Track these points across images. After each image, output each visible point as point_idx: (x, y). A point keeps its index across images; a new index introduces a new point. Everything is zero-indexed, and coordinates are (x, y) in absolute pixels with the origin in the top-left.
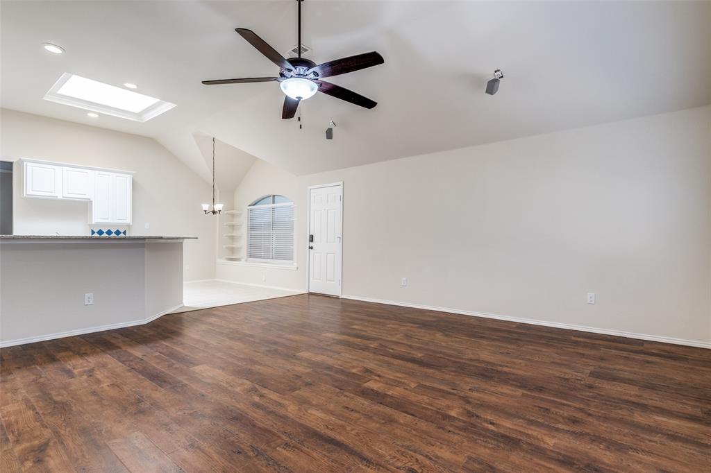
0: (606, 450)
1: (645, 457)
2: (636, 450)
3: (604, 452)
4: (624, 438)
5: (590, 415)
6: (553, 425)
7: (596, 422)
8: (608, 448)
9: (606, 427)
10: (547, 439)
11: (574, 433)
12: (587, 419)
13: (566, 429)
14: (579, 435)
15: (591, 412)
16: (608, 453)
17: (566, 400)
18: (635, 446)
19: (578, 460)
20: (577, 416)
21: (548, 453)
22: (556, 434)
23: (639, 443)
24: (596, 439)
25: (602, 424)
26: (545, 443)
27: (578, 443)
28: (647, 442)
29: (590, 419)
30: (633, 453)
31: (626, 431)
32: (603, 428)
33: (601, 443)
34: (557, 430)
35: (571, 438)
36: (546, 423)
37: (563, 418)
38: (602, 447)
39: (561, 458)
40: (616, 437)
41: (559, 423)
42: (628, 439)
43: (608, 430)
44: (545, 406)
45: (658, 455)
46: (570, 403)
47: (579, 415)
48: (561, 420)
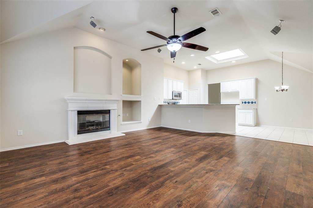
0: (56, 188)
1: (41, 196)
2: (45, 196)
3: (56, 187)
4: (52, 198)
5: (75, 198)
6: (80, 183)
7: (68, 196)
8: (56, 189)
9: (63, 197)
10: (76, 179)
11: (72, 186)
12: (73, 195)
13: (75, 185)
14: (69, 187)
15: (76, 200)
16: (54, 188)
17: (93, 198)
18: (47, 197)
19: (61, 180)
20: (79, 193)
21: (71, 176)
22: (76, 182)
23: (46, 200)
24: (62, 190)
25: (66, 198)
26: (75, 177)
27: (66, 184)
28: (42, 204)
29: (72, 196)
30: (46, 194)
31: (54, 202)
32: (64, 196)
33: (60, 189)
34: (77, 183)
35: (70, 184)
36: (83, 182)
37: (81, 189)
38: (58, 189)
39: (66, 178)
40: (56, 196)
41: (80, 186)
42: (51, 199)
43: (61, 197)
44: (94, 187)
45: (36, 200)
46: (89, 197)
47: (78, 194)
48: (81, 187)
